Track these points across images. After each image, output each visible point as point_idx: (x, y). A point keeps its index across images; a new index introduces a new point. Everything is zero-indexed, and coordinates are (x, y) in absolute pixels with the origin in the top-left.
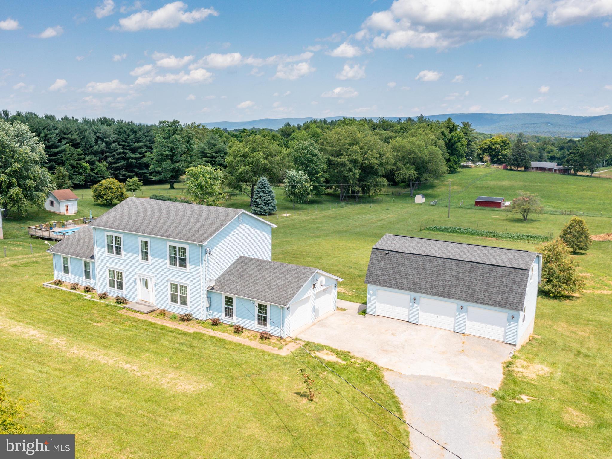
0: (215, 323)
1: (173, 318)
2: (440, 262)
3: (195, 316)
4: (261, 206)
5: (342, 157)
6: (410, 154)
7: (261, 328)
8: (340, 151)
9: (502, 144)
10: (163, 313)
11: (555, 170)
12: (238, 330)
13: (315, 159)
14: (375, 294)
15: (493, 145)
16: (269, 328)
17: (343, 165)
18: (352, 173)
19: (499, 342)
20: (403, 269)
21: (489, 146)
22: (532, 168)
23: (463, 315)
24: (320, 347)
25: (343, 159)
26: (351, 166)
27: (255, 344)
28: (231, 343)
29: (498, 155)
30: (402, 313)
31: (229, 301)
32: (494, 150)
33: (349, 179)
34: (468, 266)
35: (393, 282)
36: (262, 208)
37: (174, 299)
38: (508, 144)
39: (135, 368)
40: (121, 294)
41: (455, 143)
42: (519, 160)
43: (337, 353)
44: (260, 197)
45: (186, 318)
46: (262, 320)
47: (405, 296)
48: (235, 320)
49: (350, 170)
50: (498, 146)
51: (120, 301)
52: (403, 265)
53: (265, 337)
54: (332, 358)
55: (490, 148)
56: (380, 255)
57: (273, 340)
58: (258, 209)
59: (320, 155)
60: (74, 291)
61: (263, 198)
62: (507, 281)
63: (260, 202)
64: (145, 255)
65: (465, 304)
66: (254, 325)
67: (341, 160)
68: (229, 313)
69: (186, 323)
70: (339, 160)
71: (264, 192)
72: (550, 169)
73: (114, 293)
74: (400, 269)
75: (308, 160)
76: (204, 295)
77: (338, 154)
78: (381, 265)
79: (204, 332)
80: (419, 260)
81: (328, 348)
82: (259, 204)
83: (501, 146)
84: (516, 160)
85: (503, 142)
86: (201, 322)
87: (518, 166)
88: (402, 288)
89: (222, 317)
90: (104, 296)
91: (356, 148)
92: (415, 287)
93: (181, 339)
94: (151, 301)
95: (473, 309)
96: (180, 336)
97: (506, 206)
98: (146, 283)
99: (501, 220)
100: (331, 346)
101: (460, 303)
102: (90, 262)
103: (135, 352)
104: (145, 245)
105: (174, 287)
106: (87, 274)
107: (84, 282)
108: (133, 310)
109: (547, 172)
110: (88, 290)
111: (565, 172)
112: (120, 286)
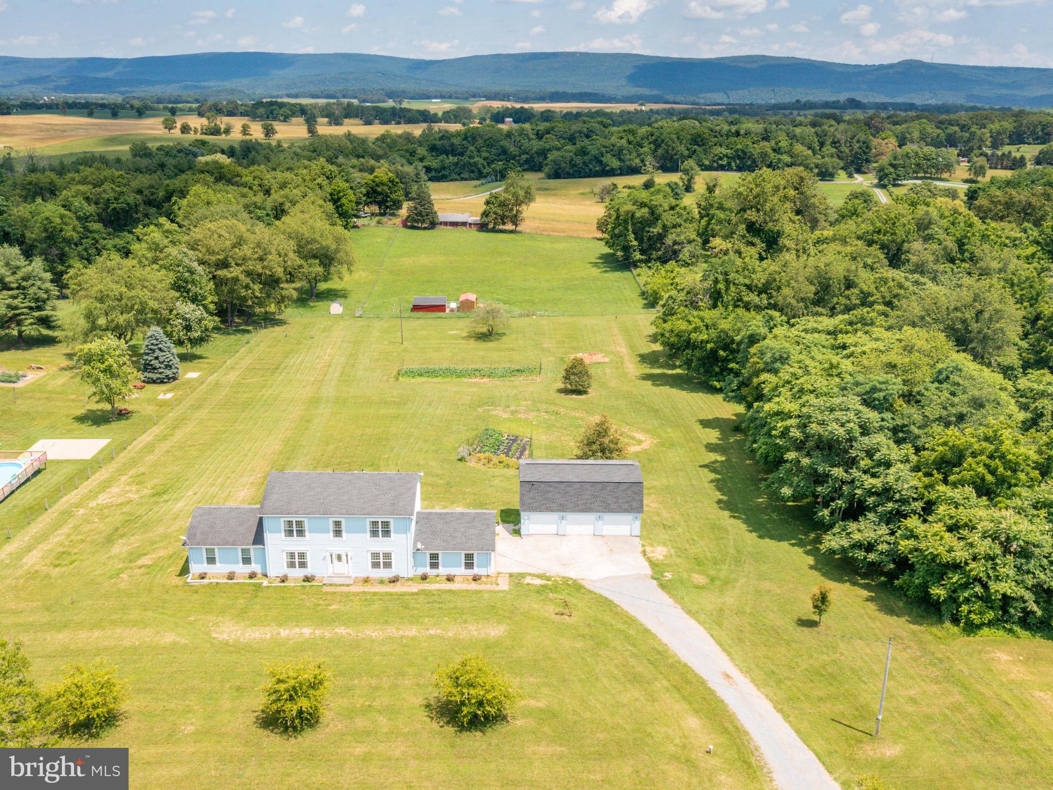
0: (424, 578)
1: (382, 582)
2: (578, 486)
3: (402, 576)
4: (160, 370)
5: (232, 270)
6: (308, 243)
7: (470, 572)
8: (226, 259)
9: (390, 185)
10: (366, 580)
11: (471, 224)
12: (450, 579)
13: (195, 277)
14: (529, 519)
15: (377, 185)
16: (476, 570)
17: (236, 280)
18: (250, 291)
19: (627, 536)
20: (550, 495)
21: (372, 188)
22: (441, 223)
23: (601, 522)
24: (523, 575)
25: (234, 272)
26: (248, 280)
27: (474, 586)
28: (459, 591)
29: (387, 201)
30: (552, 528)
31: (434, 557)
32: (380, 194)
33: (247, 300)
34: (600, 485)
35: (543, 507)
36: (161, 373)
37: (376, 565)
38: (397, 183)
40: (308, 571)
41: (339, 199)
42: (424, 214)
43: (539, 576)
44: (157, 358)
45: (394, 580)
46: (469, 565)
47: (554, 516)
48: (442, 571)
49: (247, 287)
50: (385, 188)
51: (307, 579)
52: (549, 492)
53: (476, 579)
54: (538, 582)
55: (375, 191)
56: (528, 486)
57: (484, 579)
58: (158, 375)
59: (200, 269)
60: (252, 581)
61: (161, 359)
62: (629, 493)
63: (158, 365)
64: (338, 533)
65: (601, 514)
66: (460, 570)
67: (233, 275)
68: (434, 565)
69: (398, 583)
70: (228, 275)
71: (160, 349)
72: (464, 224)
73: (299, 573)
74: (547, 495)
76: (411, 556)
77: (225, 265)
78: (531, 494)
79: (427, 588)
80: (562, 486)
81: (530, 574)
82: (155, 368)
84: (420, 214)
85: (390, 181)
86: (409, 579)
87: (423, 222)
88: (552, 511)
89: (428, 570)
90: (285, 579)
91: (247, 250)
92: (562, 508)
93: (421, 598)
94: (346, 572)
95: (608, 517)
96: (416, 597)
97: (452, 310)
98: (339, 558)
99: (463, 338)
100: (530, 572)
101: (598, 514)
102: (252, 547)
103: (415, 620)
104: (338, 524)
105: (375, 555)
106: (247, 561)
107: (242, 569)
108: (336, 585)
109: (460, 228)
110: (252, 576)
111: (482, 227)
112: (303, 565)
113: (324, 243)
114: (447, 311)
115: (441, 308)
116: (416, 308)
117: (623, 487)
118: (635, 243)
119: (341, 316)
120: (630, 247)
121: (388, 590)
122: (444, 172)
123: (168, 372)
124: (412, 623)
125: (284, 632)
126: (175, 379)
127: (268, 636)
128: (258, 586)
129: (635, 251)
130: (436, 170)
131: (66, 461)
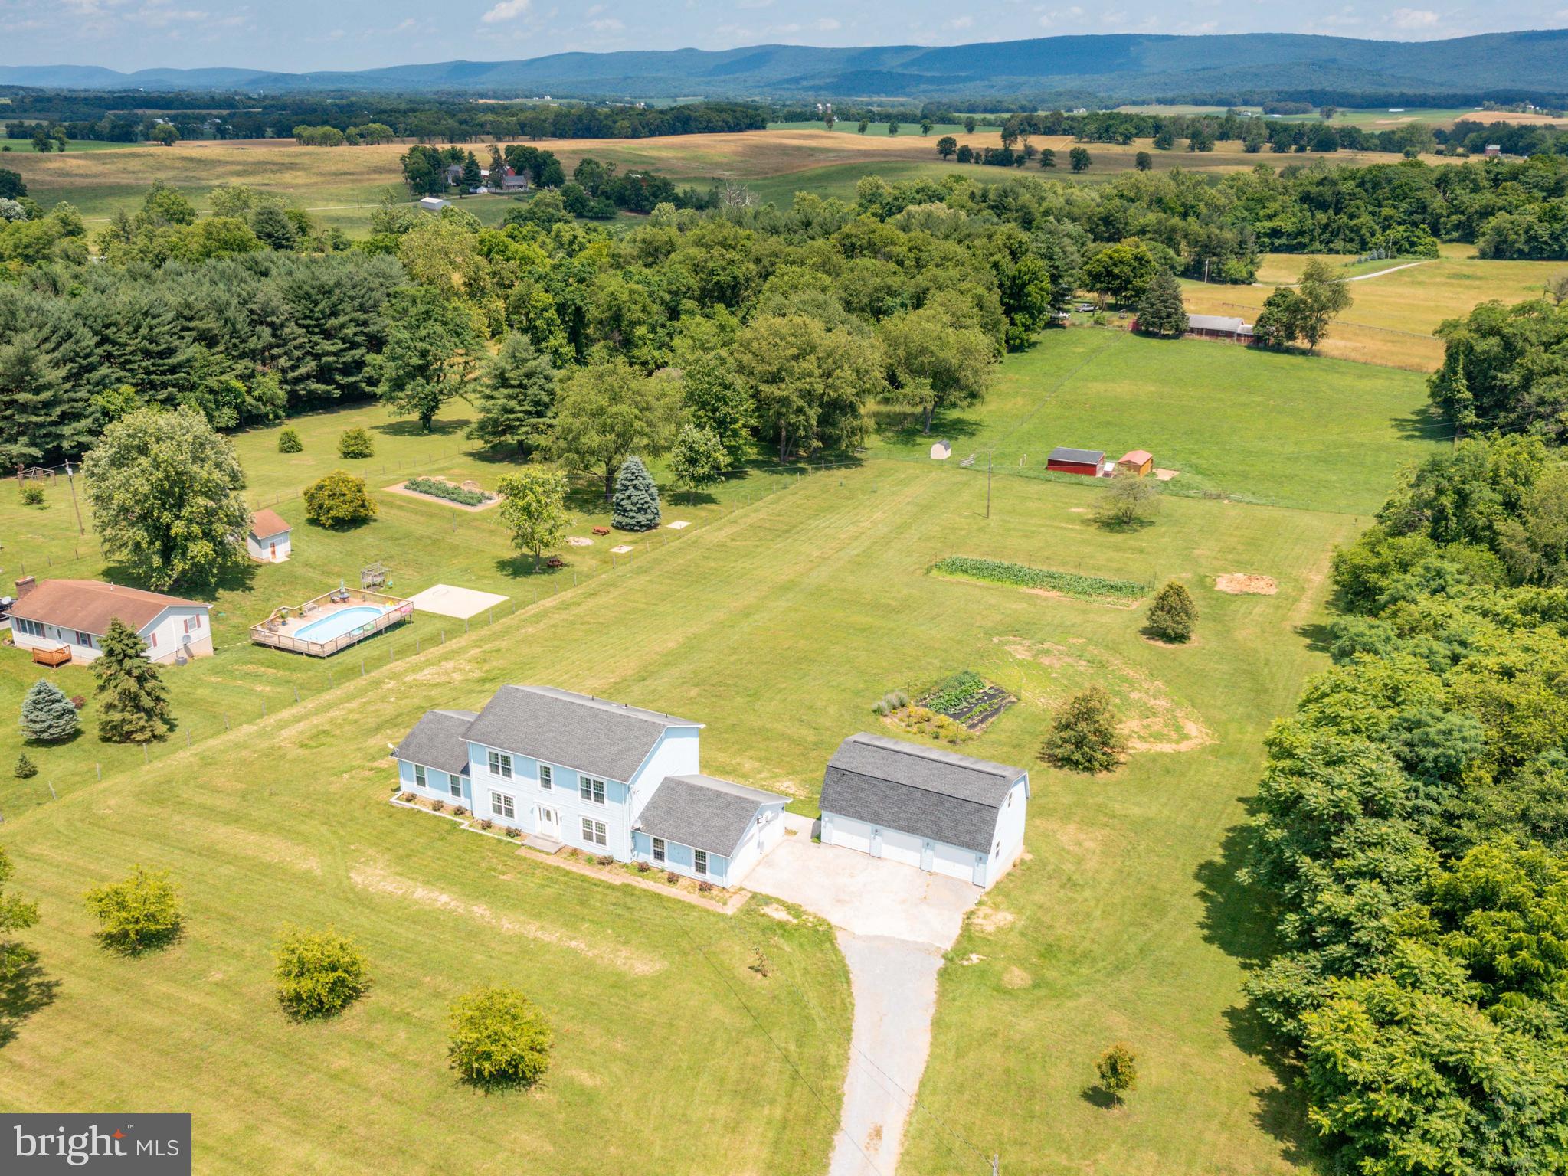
0: (643, 869)
1: (590, 860)
2: (904, 790)
3: (616, 858)
4: (632, 514)
5: (783, 386)
6: (921, 354)
7: (701, 877)
8: (778, 371)
9: (1135, 264)
10: (575, 853)
11: (1239, 335)
12: (673, 879)
13: (728, 393)
14: (830, 821)
15: (1115, 264)
16: (708, 877)
17: (784, 401)
18: (802, 417)
19: (966, 883)
20: (863, 795)
21: (1106, 269)
22: (1192, 330)
23: (930, 853)
24: (768, 900)
25: (786, 390)
26: (800, 403)
27: (695, 898)
28: (669, 899)
29: (1126, 289)
30: (862, 843)
31: (658, 842)
32: (1117, 277)
33: (798, 428)
34: (935, 798)
35: (851, 810)
36: (632, 518)
37: (588, 836)
38: (1148, 262)
39: (583, 946)
40: (513, 823)
41: (1024, 285)
42: (1164, 315)
43: (789, 908)
44: (629, 497)
45: (606, 862)
46: (701, 868)
47: (867, 827)
48: (668, 864)
49: (800, 410)
50: (1127, 269)
51: (509, 833)
52: (863, 790)
53: (705, 888)
54: (782, 915)
55: (1109, 273)
56: (836, 775)
57: (714, 892)
58: (628, 520)
59: (739, 383)
60: (455, 818)
61: (634, 500)
62: (976, 819)
63: (629, 507)
64: (547, 783)
65: (931, 841)
66: (689, 871)
67: (783, 393)
68: (659, 855)
69: (608, 868)
70: (777, 393)
71: (635, 487)
72: (1229, 334)
73: (501, 821)
74: (860, 795)
75: (718, 399)
76: (629, 835)
77: (775, 378)
78: (838, 788)
79: (634, 883)
80: (882, 786)
81: (777, 901)
82: (625, 511)
83: (1134, 269)
84: (1157, 314)
85: (1136, 259)
86: (625, 865)
87: (1161, 326)
88: (863, 819)
89: (650, 859)
90: (487, 826)
92: (875, 818)
93: (612, 897)
94: (555, 835)
95: (941, 847)
96: (609, 891)
97: (1107, 475)
98: (548, 814)
99: (1086, 522)
100: (781, 897)
101: (927, 840)
102: (461, 777)
103: (571, 921)
104: (547, 771)
105: (587, 823)
106: (456, 791)
107: (451, 801)
108: (535, 849)
109: (1220, 340)
110: (459, 812)
111: (1258, 342)
112: (510, 813)
113: (941, 355)
114: (1100, 475)
115: (1090, 469)
116: (1053, 464)
117: (969, 807)
118: (1467, 395)
119: (941, 463)
120: (1458, 401)
121: (587, 873)
122: (1300, 239)
123: (641, 518)
124: (565, 924)
125: (421, 893)
126: (649, 527)
127: (400, 892)
128: (455, 826)
129: (1466, 407)
130: (1289, 235)
131: (441, 617)
